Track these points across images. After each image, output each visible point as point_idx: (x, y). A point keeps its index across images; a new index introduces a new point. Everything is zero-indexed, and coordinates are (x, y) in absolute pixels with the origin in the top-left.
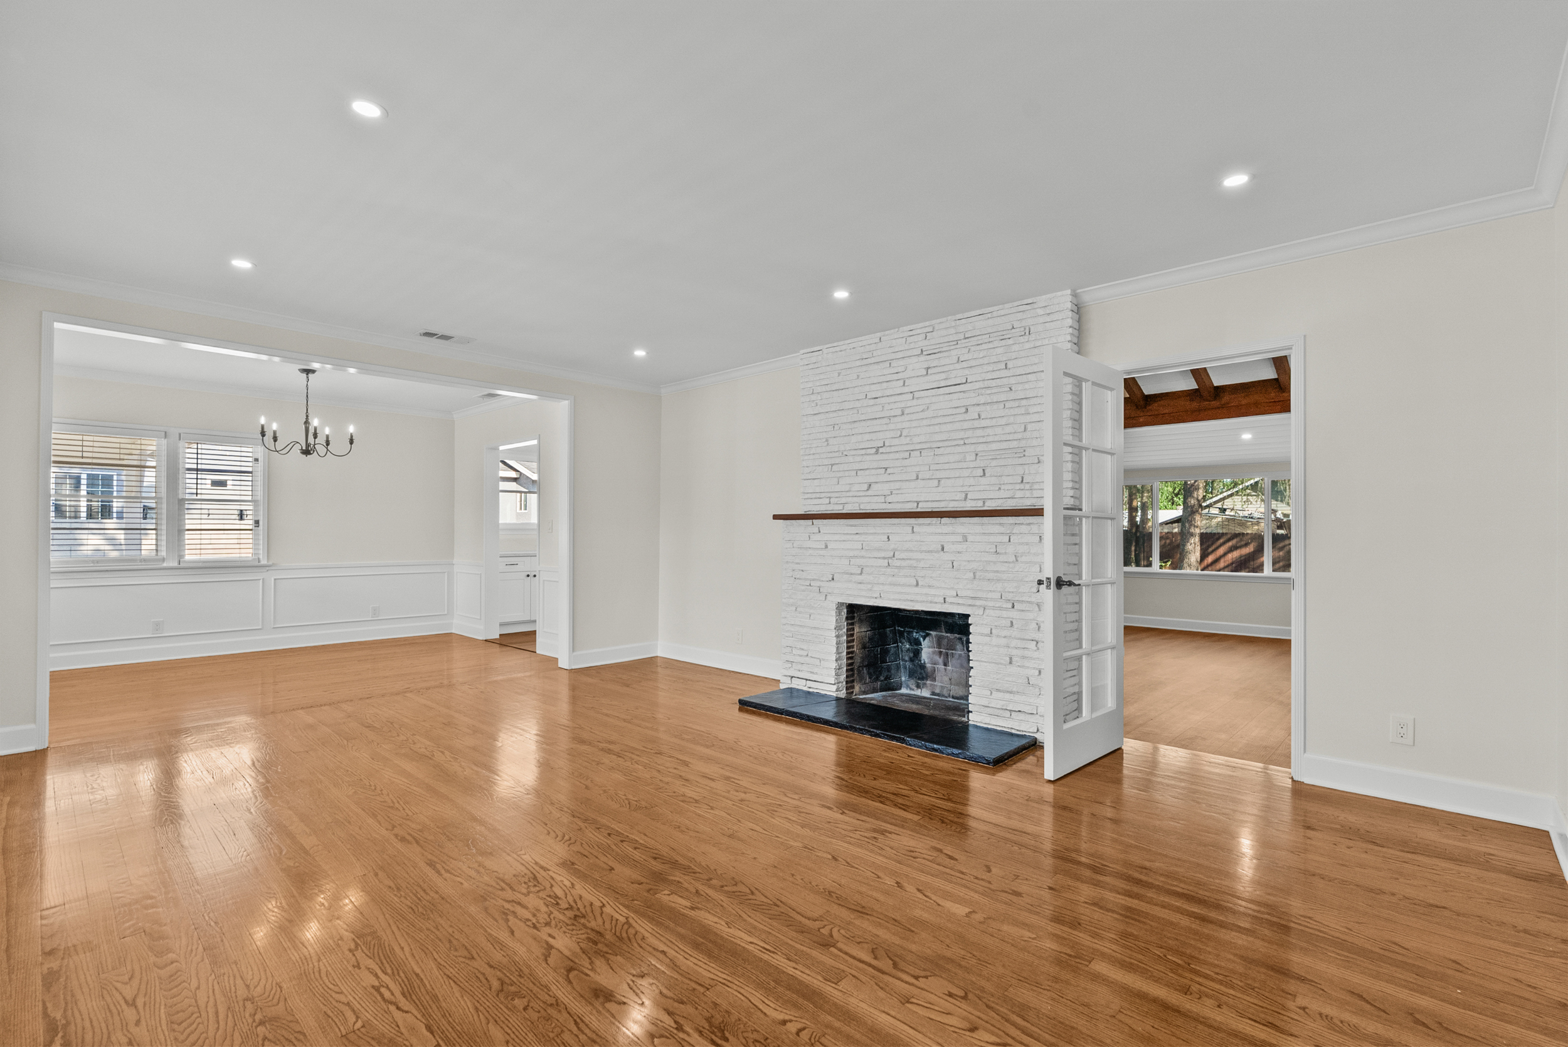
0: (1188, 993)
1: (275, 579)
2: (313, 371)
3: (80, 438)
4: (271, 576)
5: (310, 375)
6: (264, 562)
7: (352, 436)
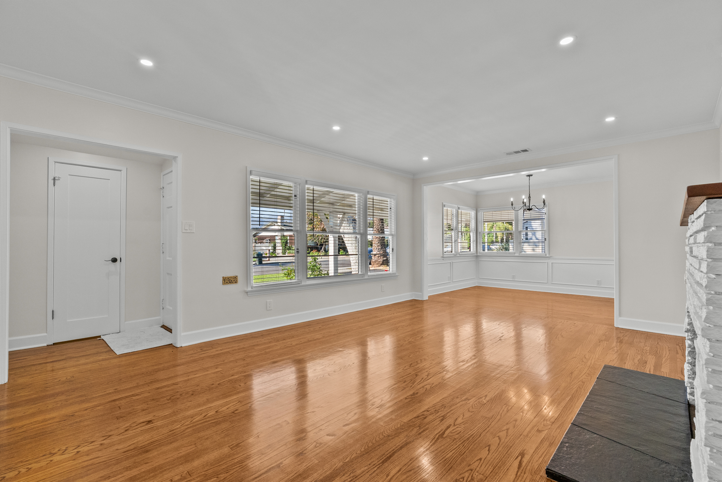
0: (187, 473)
1: (552, 263)
2: (532, 175)
3: (492, 213)
4: (550, 261)
5: (531, 177)
6: (548, 255)
7: (544, 200)
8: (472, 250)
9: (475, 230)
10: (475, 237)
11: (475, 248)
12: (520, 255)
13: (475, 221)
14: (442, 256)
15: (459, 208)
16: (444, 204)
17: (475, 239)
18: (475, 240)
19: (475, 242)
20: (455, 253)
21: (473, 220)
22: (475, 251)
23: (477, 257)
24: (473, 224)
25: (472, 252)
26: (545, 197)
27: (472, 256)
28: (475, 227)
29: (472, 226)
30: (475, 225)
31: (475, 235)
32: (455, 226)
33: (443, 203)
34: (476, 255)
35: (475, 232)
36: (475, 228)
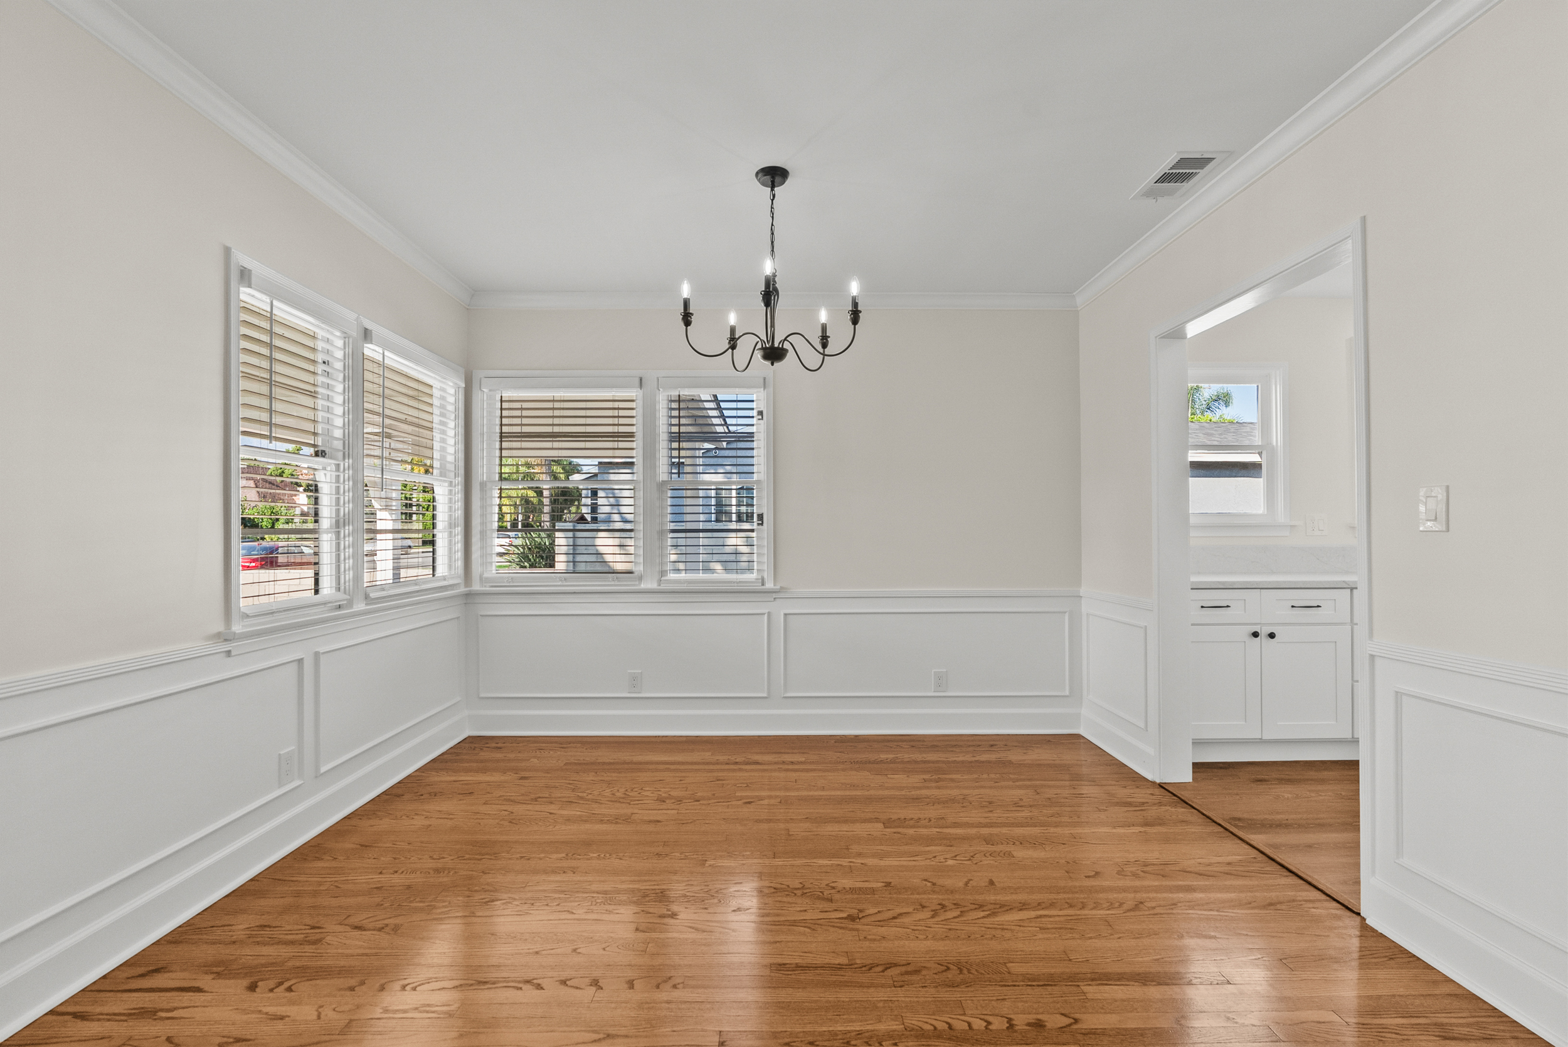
1: (786, 615)
6: (769, 585)
8: (441, 570)
9: (462, 471)
10: (459, 504)
11: (460, 555)
12: (663, 587)
13: (461, 430)
14: (219, 627)
15: (367, 335)
16: (242, 258)
17: (459, 514)
18: (461, 521)
19: (459, 530)
20: (341, 596)
21: (452, 424)
22: (461, 571)
23: (469, 597)
24: (451, 441)
25: (444, 578)
26: (864, 288)
27: (439, 599)
28: (461, 455)
29: (443, 449)
30: (461, 447)
31: (459, 496)
32: (338, 433)
33: (227, 251)
34: (463, 589)
35: (460, 479)
36: (462, 464)
